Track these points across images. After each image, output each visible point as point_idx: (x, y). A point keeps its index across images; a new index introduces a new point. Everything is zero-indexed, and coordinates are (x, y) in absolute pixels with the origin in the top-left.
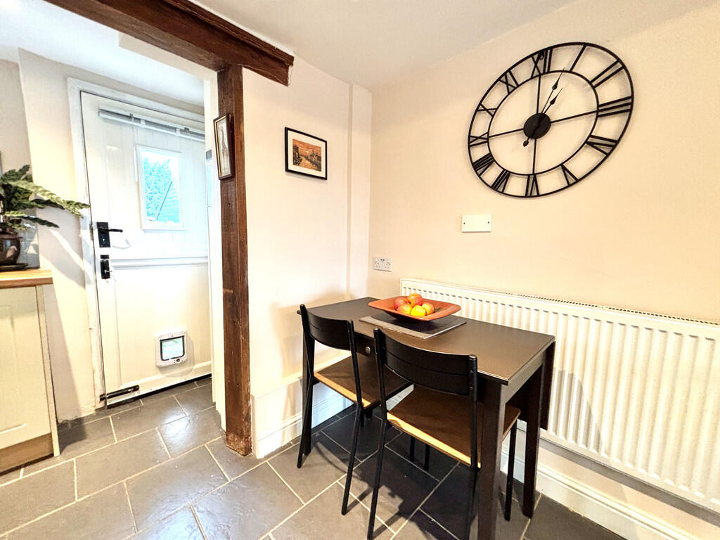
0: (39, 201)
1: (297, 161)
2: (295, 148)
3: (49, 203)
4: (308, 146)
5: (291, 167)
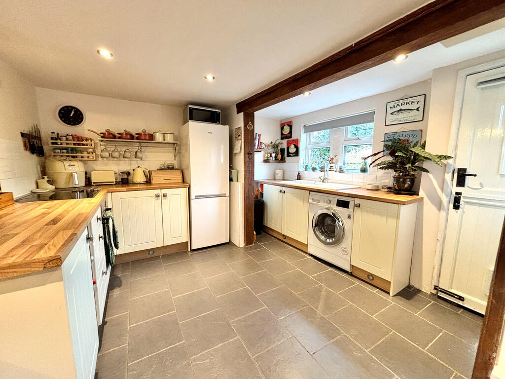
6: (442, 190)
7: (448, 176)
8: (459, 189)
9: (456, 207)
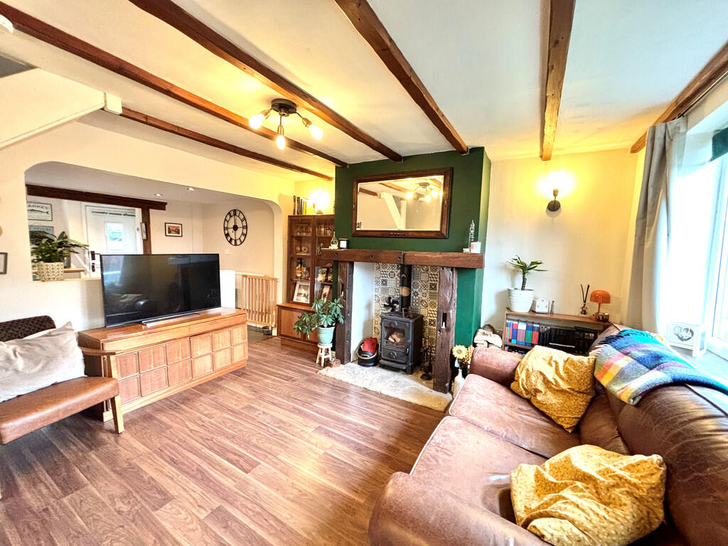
0: (72, 245)
1: (170, 232)
2: (169, 228)
3: (75, 245)
4: (174, 227)
5: (167, 234)
6: (85, 263)
7: (87, 255)
8: (93, 261)
9: (93, 271)
